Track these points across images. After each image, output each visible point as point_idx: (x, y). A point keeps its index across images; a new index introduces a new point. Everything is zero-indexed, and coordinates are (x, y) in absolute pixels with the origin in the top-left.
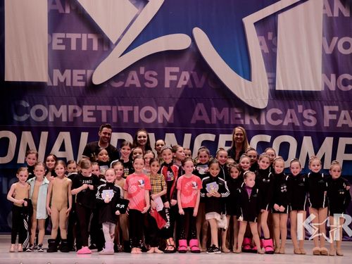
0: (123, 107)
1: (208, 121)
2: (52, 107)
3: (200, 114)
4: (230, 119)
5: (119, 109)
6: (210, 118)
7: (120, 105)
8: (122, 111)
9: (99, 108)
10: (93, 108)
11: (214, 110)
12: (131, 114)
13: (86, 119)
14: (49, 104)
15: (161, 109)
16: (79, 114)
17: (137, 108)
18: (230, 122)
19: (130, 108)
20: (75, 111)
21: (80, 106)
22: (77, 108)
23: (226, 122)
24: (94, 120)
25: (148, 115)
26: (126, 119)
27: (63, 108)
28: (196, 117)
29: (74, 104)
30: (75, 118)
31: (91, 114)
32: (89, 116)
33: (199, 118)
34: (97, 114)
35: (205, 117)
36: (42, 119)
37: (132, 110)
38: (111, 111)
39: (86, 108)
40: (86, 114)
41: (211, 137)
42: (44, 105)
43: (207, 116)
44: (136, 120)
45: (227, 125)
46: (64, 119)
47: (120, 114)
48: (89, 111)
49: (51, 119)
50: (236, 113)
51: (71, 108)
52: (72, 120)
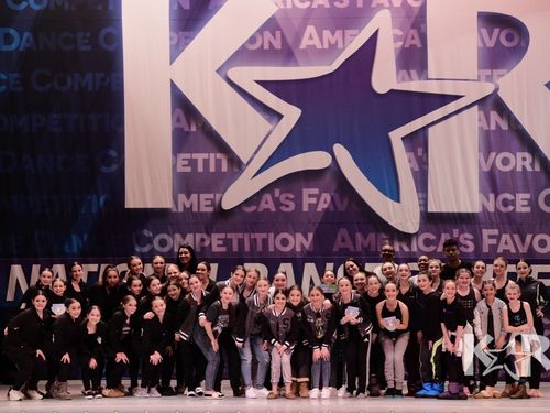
0: (256, 234)
1: (352, 249)
2: (178, 236)
3: (343, 241)
4: (376, 246)
5: (252, 237)
6: (355, 245)
7: (254, 232)
8: (255, 240)
9: (229, 236)
10: (223, 236)
11: (359, 236)
12: (265, 242)
13: (215, 249)
14: (174, 233)
15: (299, 236)
16: (207, 244)
17: (272, 235)
18: (377, 249)
19: (264, 235)
20: (203, 240)
21: (209, 234)
22: (205, 236)
23: (373, 249)
24: (224, 249)
25: (285, 242)
26: (260, 248)
27: (190, 237)
28: (338, 245)
29: (202, 233)
30: (203, 248)
31: (221, 242)
32: (219, 246)
33: (342, 245)
34: (227, 242)
35: (349, 244)
36: (166, 249)
37: (266, 237)
38: (243, 239)
39: (215, 236)
40: (215, 243)
42: (169, 234)
44: (271, 249)
45: (373, 252)
47: (253, 242)
48: (218, 239)
50: (384, 239)
51: (198, 236)
52: (200, 250)
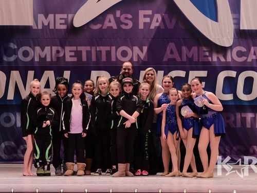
0: (101, 47)
1: (178, 59)
2: (38, 49)
3: (172, 52)
4: (199, 57)
5: (98, 49)
6: (181, 56)
7: (99, 46)
8: (100, 51)
9: (80, 48)
10: (74, 48)
11: (184, 49)
12: (108, 53)
13: (68, 59)
14: (35, 45)
15: (136, 49)
16: (61, 55)
17: (114, 48)
18: (199, 60)
19: (108, 48)
20: (58, 52)
21: (63, 47)
22: (60, 48)
23: (196, 59)
24: (75, 59)
25: (124, 54)
26: (104, 59)
27: (47, 49)
28: (167, 56)
29: (57, 46)
30: (58, 58)
31: (73, 54)
32: (71, 56)
33: (171, 56)
34: (78, 54)
35: (176, 56)
36: (28, 59)
37: (109, 50)
38: (91, 51)
39: (68, 49)
40: (68, 54)
41: (182, 74)
42: (30, 47)
43: (178, 54)
44: (113, 59)
45: (196, 62)
46: (48, 59)
47: (99, 54)
48: (70, 51)
49: (37, 59)
50: (205, 51)
51: (54, 49)
52: (56, 60)
